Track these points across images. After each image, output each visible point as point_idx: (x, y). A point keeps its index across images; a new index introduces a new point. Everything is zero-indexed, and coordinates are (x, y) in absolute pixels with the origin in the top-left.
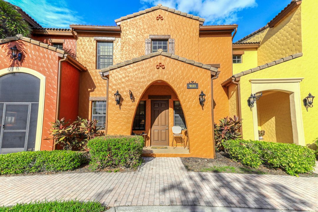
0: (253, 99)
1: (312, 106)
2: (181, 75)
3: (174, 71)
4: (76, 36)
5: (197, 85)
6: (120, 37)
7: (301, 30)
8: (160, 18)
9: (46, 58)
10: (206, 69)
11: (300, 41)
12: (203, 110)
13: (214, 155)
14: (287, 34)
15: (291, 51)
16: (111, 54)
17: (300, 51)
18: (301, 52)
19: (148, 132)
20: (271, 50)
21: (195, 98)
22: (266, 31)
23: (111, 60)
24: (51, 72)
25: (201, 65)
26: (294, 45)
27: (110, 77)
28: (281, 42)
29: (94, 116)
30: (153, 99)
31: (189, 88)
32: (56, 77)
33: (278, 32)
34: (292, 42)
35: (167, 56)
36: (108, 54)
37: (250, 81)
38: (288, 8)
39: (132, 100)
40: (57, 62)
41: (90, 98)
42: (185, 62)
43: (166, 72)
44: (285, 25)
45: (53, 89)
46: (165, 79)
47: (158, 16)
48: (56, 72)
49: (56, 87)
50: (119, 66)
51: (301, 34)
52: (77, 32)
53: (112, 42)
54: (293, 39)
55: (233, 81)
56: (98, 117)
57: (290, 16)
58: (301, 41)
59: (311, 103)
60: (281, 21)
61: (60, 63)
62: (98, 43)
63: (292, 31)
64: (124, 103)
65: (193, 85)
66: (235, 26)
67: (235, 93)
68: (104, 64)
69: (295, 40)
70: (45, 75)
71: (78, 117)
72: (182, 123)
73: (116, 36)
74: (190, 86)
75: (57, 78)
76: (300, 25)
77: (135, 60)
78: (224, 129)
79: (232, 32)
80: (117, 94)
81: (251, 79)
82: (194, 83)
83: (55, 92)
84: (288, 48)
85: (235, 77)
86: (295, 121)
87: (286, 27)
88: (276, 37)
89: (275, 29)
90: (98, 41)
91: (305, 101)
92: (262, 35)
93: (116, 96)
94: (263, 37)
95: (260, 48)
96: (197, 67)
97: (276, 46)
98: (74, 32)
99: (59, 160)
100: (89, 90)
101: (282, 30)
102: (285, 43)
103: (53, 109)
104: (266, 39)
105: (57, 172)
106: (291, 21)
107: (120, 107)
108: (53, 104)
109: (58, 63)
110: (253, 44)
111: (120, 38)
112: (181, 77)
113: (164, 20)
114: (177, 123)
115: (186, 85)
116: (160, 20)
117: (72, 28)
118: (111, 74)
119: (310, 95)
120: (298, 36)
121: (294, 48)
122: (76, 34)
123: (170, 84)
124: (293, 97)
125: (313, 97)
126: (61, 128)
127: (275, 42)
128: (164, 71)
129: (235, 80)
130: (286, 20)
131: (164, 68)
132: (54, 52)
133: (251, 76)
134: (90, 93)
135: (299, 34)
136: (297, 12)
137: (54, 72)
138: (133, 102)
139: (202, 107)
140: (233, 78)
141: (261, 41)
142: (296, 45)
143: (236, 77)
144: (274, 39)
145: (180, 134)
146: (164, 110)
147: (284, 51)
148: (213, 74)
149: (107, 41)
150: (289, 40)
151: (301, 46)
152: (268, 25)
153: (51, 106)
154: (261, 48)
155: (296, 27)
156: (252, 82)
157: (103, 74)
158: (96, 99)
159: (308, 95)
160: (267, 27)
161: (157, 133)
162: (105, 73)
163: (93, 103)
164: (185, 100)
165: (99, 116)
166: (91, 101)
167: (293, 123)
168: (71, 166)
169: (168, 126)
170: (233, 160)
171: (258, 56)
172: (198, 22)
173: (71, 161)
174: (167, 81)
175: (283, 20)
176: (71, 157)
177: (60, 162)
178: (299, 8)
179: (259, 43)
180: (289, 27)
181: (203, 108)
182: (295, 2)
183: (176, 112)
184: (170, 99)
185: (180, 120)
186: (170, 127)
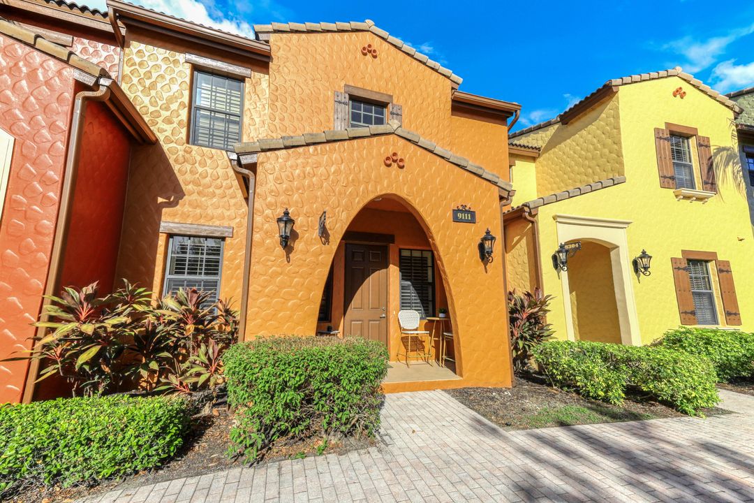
0: (564, 254)
1: (648, 273)
2: (439, 187)
3: (426, 176)
4: (124, 36)
5: (473, 214)
6: (268, 73)
7: (620, 138)
8: (370, 52)
9: (23, 75)
10: (490, 181)
11: (619, 155)
12: (486, 272)
13: (512, 378)
14: (595, 140)
15: (604, 171)
16: (236, 110)
17: (621, 173)
18: (623, 175)
19: (339, 326)
20: (563, 166)
21: (470, 245)
22: (552, 130)
23: (233, 128)
24: (37, 123)
25: (479, 172)
26: (608, 162)
27: (259, 169)
28: (583, 153)
29: (170, 280)
30: (351, 242)
31: (456, 220)
32: (61, 146)
33: (577, 135)
34: (605, 155)
35: (410, 140)
36: (226, 109)
37: (554, 218)
38: (598, 95)
39: (323, 239)
40: (68, 95)
41: (162, 224)
42: (447, 160)
43: (406, 176)
44: (590, 123)
45: (45, 181)
46: (404, 193)
47: (366, 46)
48: (59, 128)
49: (57, 178)
50: (288, 143)
51: (620, 143)
52: (128, 27)
53: (241, 79)
54: (606, 151)
55: (527, 214)
56: (202, 283)
57: (599, 109)
58: (622, 156)
59: (646, 268)
60: (582, 116)
61: (79, 103)
62: (196, 73)
63: (603, 136)
64: (299, 245)
65: (464, 215)
66: (517, 107)
67: (524, 241)
68: (211, 133)
69: (610, 152)
70: (10, 130)
71: (125, 280)
72: (415, 303)
73: (255, 68)
74: (460, 215)
75: (64, 148)
76: (618, 128)
77: (333, 136)
78: (519, 316)
79: (508, 117)
80: (287, 219)
81: (558, 214)
82: (466, 211)
83: (51, 194)
84: (598, 166)
85: (529, 207)
86: (624, 301)
87: (592, 128)
88: (574, 143)
89: (570, 128)
90: (196, 68)
91: (635, 263)
92: (544, 135)
93: (282, 225)
94: (547, 139)
95: (541, 159)
96: (472, 176)
97: (573, 158)
98: (119, 23)
99: (111, 437)
100: (160, 200)
101: (584, 132)
102: (591, 156)
103: (37, 251)
104: (552, 144)
105: (93, 484)
106: (600, 118)
107: (288, 257)
108: (38, 233)
109: (71, 99)
110: (531, 150)
111: (267, 76)
112: (439, 193)
113: (378, 58)
114: (406, 303)
115: (450, 214)
116: (369, 56)
117: (115, 11)
118: (263, 163)
119: (644, 253)
120: (615, 146)
121: (609, 166)
122: (123, 31)
123: (417, 207)
124: (618, 255)
125: (650, 257)
126: (83, 318)
127: (572, 152)
128: (402, 173)
129: (530, 214)
130: (592, 115)
131: (402, 167)
132: (57, 61)
133: (555, 209)
134: (164, 210)
135: (618, 143)
136: (611, 104)
137: (52, 126)
138: (324, 244)
139: (485, 265)
140: (526, 209)
141: (544, 145)
142: (612, 161)
143: (531, 207)
144: (568, 146)
145: (416, 330)
146: (377, 270)
147: (590, 171)
148: (502, 195)
149: (226, 74)
150: (598, 152)
151: (621, 164)
152: (559, 119)
153: (30, 240)
154: (544, 160)
155: (611, 130)
156: (559, 220)
157: (238, 157)
158: (183, 229)
159: (640, 254)
160: (556, 123)
161: (360, 327)
162: (244, 157)
163: (171, 240)
164: (448, 248)
165: (189, 281)
166: (165, 235)
167: (619, 304)
168: (158, 454)
169: (387, 311)
170: (554, 387)
171: (537, 172)
172: (448, 82)
173: (157, 436)
174: (410, 198)
175: (586, 114)
176: (157, 420)
177: (115, 445)
178: (614, 99)
179: (539, 149)
180: (598, 129)
181: (486, 268)
182: (611, 86)
183: (405, 275)
184: (391, 244)
185: (413, 294)
186: (392, 313)
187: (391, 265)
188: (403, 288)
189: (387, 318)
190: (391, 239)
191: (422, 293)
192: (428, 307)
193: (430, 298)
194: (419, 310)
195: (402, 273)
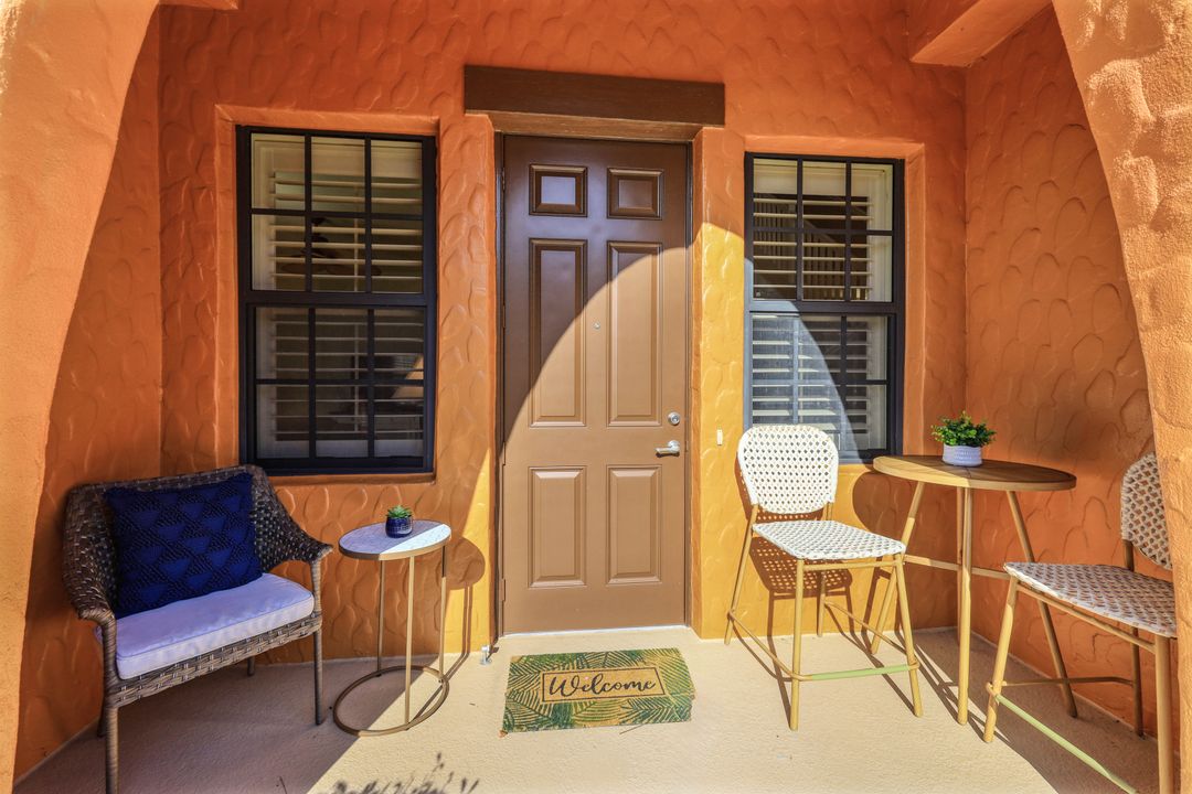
30: (515, 119)
72: (814, 392)
114: (770, 393)
183: (769, 280)
184: (707, 128)
185: (803, 354)
186: (713, 439)
187: (707, 228)
188: (758, 330)
189: (687, 459)
190: (706, 100)
191: (845, 351)
192: (862, 406)
193: (877, 369)
194: (822, 420)
195: (758, 264)
